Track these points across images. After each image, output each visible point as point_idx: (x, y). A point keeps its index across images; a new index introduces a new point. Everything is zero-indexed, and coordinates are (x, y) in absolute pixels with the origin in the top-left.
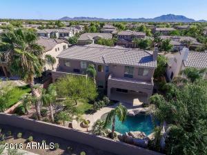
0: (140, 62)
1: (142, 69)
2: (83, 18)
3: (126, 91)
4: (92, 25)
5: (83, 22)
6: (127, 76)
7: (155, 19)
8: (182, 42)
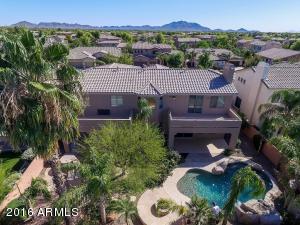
0: (211, 88)
1: (215, 98)
2: (54, 24)
3: (190, 135)
4: (79, 35)
5: (59, 30)
6: (192, 112)
7: (164, 26)
8: (219, 56)
